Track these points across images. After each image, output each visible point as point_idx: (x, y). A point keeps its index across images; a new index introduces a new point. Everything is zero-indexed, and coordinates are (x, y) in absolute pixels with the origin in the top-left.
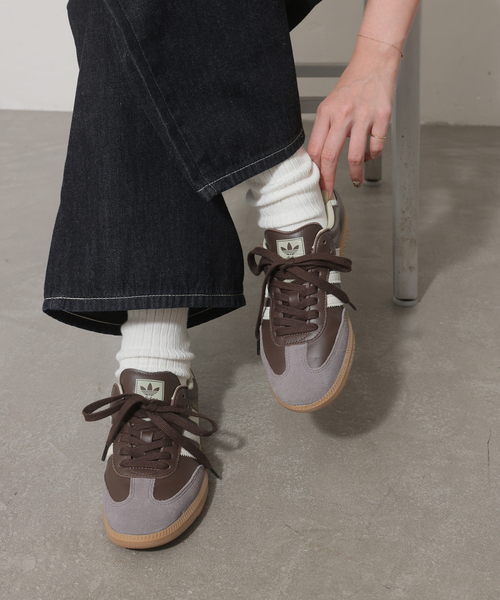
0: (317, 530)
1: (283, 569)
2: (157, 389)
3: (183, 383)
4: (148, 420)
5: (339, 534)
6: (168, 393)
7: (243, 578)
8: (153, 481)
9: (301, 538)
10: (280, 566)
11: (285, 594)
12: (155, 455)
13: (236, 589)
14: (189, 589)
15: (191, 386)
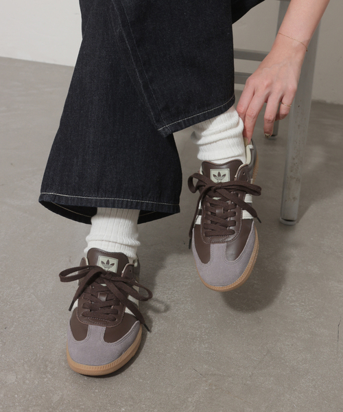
1: (190, 399)
2: (113, 264)
3: (131, 262)
4: (104, 285)
6: (120, 268)
7: (161, 403)
8: (104, 328)
9: (204, 379)
10: (188, 398)
12: (107, 310)
14: (122, 407)
15: (136, 265)
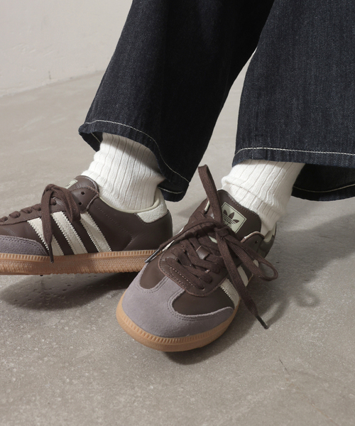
0: (307, 374)
1: (249, 397)
3: (263, 232)
4: (214, 240)
5: (326, 385)
6: (245, 229)
7: (205, 393)
8: (182, 291)
9: (287, 376)
10: (248, 394)
11: (233, 421)
12: (198, 272)
13: (193, 399)
14: (153, 384)
15: (267, 240)
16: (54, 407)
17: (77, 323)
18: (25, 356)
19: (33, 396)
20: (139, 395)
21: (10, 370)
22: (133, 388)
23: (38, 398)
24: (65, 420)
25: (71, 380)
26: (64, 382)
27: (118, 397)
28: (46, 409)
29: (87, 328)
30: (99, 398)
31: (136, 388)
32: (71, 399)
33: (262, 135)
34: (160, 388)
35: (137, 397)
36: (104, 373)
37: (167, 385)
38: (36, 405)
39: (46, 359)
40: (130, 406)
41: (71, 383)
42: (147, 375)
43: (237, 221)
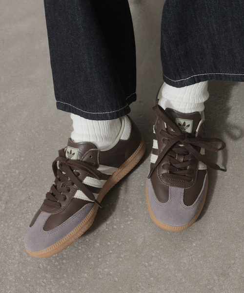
8: (183, 190)
16: (153, 285)
17: (118, 219)
18: (108, 260)
19: (136, 284)
20: (191, 253)
21: (108, 274)
22: (185, 251)
23: (140, 284)
24: (166, 290)
25: (148, 263)
26: (145, 266)
27: (181, 261)
28: (151, 289)
29: (127, 221)
30: (172, 266)
31: (187, 250)
32: (158, 275)
33: (187, 69)
34: (199, 243)
35: (191, 255)
36: (162, 249)
37: (201, 239)
38: (143, 289)
39: (122, 256)
40: (192, 263)
41: (150, 265)
42: (186, 238)
43: (188, 126)
